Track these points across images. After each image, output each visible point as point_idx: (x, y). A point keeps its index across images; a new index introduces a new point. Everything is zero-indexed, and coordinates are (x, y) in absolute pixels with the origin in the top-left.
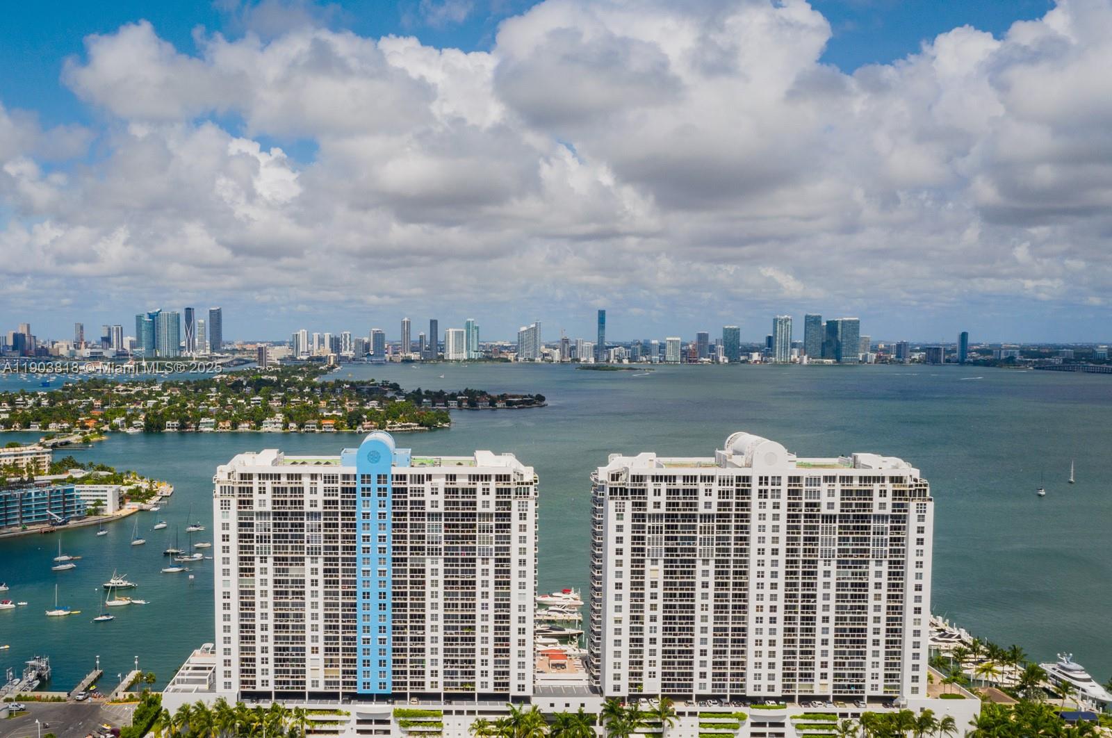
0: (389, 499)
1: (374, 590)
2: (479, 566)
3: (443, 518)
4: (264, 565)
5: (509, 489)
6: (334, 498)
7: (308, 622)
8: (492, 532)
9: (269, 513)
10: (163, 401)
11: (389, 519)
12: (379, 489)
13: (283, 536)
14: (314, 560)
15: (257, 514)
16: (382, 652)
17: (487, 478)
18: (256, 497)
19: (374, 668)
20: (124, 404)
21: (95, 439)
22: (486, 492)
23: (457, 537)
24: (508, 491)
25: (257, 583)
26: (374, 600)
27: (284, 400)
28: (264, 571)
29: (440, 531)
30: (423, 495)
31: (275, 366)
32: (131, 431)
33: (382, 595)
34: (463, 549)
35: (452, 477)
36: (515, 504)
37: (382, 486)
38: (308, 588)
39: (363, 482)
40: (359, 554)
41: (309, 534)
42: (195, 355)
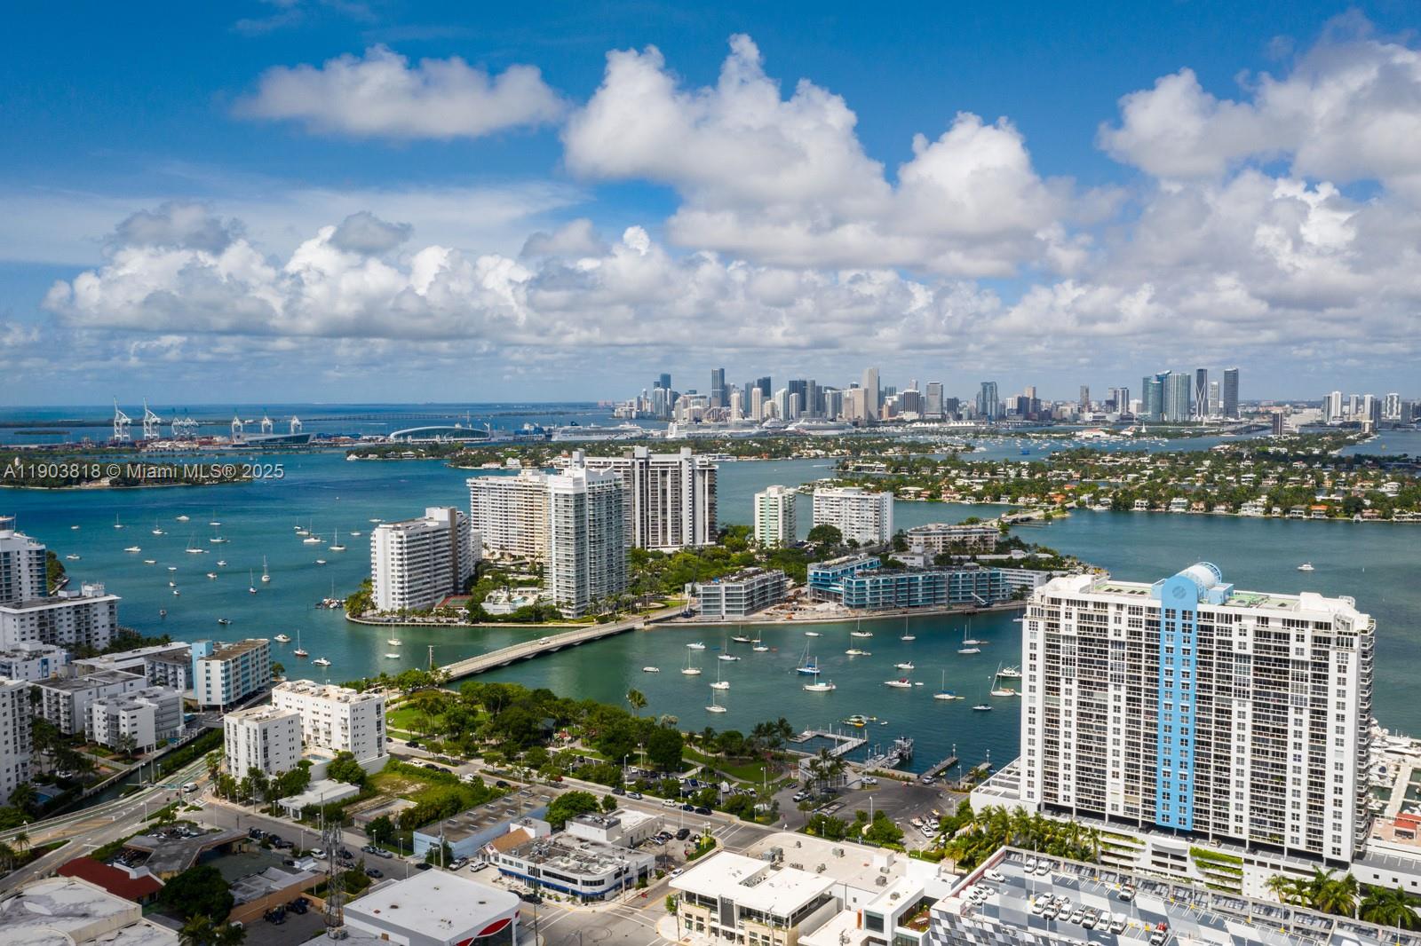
0: (1194, 635)
1: (1177, 724)
2: (1291, 714)
3: (1252, 661)
4: (1069, 686)
5: (1329, 639)
6: (1138, 629)
7: (1110, 747)
8: (1307, 681)
9: (1075, 638)
10: (1145, 475)
11: (1194, 656)
12: (1184, 625)
13: (1090, 661)
14: (1117, 687)
15: (1064, 637)
16: (1183, 787)
17: (1304, 624)
18: (1063, 621)
19: (1174, 802)
20: (1104, 477)
21: (1058, 516)
22: (1300, 638)
23: (1269, 683)
24: (1328, 640)
25: (1062, 703)
26: (1176, 735)
27: (1281, 479)
28: (1069, 692)
29: (1249, 674)
30: (1230, 636)
31: (1293, 434)
32: (1097, 508)
33: (1184, 731)
34: (1275, 695)
35: (1265, 620)
36: (1333, 655)
37: (1187, 622)
38: (1111, 714)
39: (1167, 616)
40: (1162, 687)
41: (1113, 661)
42: (1206, 420)
